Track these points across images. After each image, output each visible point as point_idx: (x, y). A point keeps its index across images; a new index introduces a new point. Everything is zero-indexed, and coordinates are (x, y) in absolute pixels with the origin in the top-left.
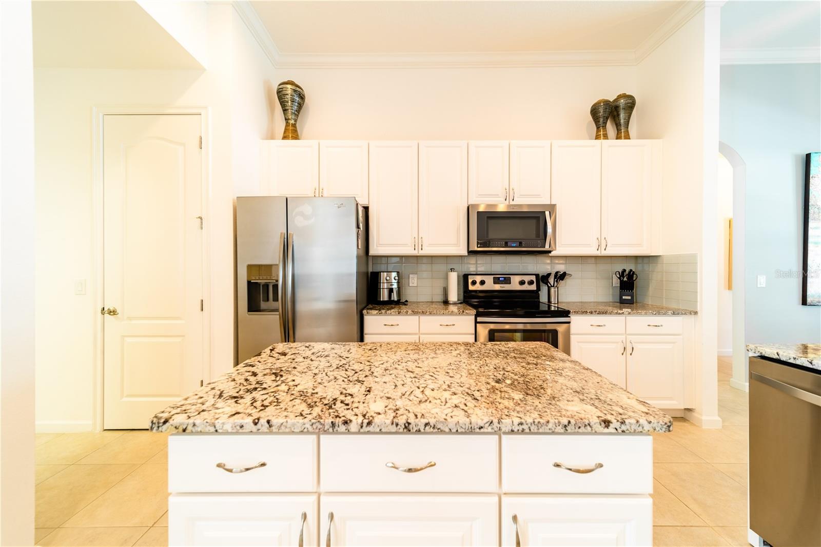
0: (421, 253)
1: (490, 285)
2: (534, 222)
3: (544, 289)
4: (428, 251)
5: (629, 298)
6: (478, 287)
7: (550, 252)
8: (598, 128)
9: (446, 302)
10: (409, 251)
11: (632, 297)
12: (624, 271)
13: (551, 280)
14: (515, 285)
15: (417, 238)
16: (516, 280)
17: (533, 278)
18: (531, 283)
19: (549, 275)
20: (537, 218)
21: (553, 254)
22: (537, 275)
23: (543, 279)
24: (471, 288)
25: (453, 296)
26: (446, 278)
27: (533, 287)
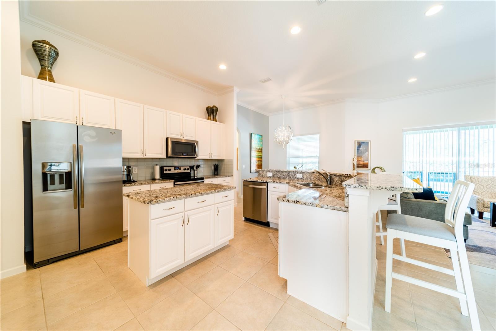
0: (145, 157)
1: (173, 171)
2: (191, 146)
3: (192, 171)
4: (149, 156)
5: (217, 173)
6: (168, 172)
7: (196, 158)
8: (208, 115)
9: (154, 179)
10: (139, 156)
11: (218, 173)
12: (216, 164)
13: (195, 168)
14: (182, 171)
15: (143, 150)
16: (182, 168)
17: (189, 167)
18: (188, 169)
19: (194, 166)
20: (192, 145)
21: (197, 158)
22: (190, 166)
23: (192, 168)
24: (165, 172)
25: (158, 176)
26: (153, 168)
27: (189, 171)
